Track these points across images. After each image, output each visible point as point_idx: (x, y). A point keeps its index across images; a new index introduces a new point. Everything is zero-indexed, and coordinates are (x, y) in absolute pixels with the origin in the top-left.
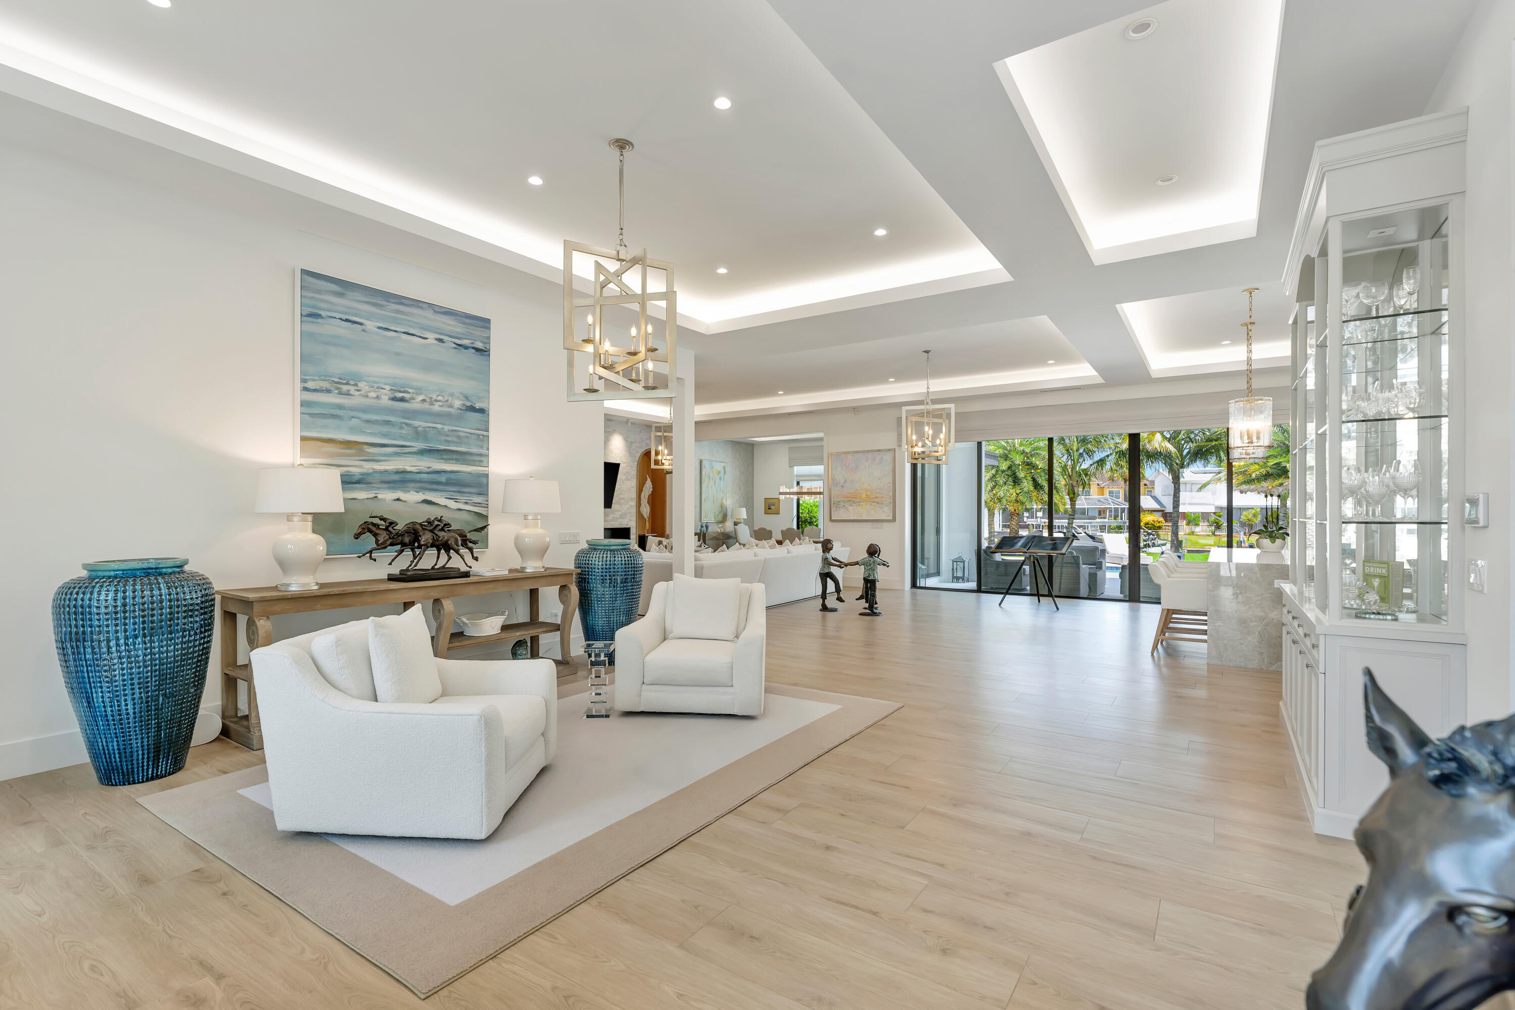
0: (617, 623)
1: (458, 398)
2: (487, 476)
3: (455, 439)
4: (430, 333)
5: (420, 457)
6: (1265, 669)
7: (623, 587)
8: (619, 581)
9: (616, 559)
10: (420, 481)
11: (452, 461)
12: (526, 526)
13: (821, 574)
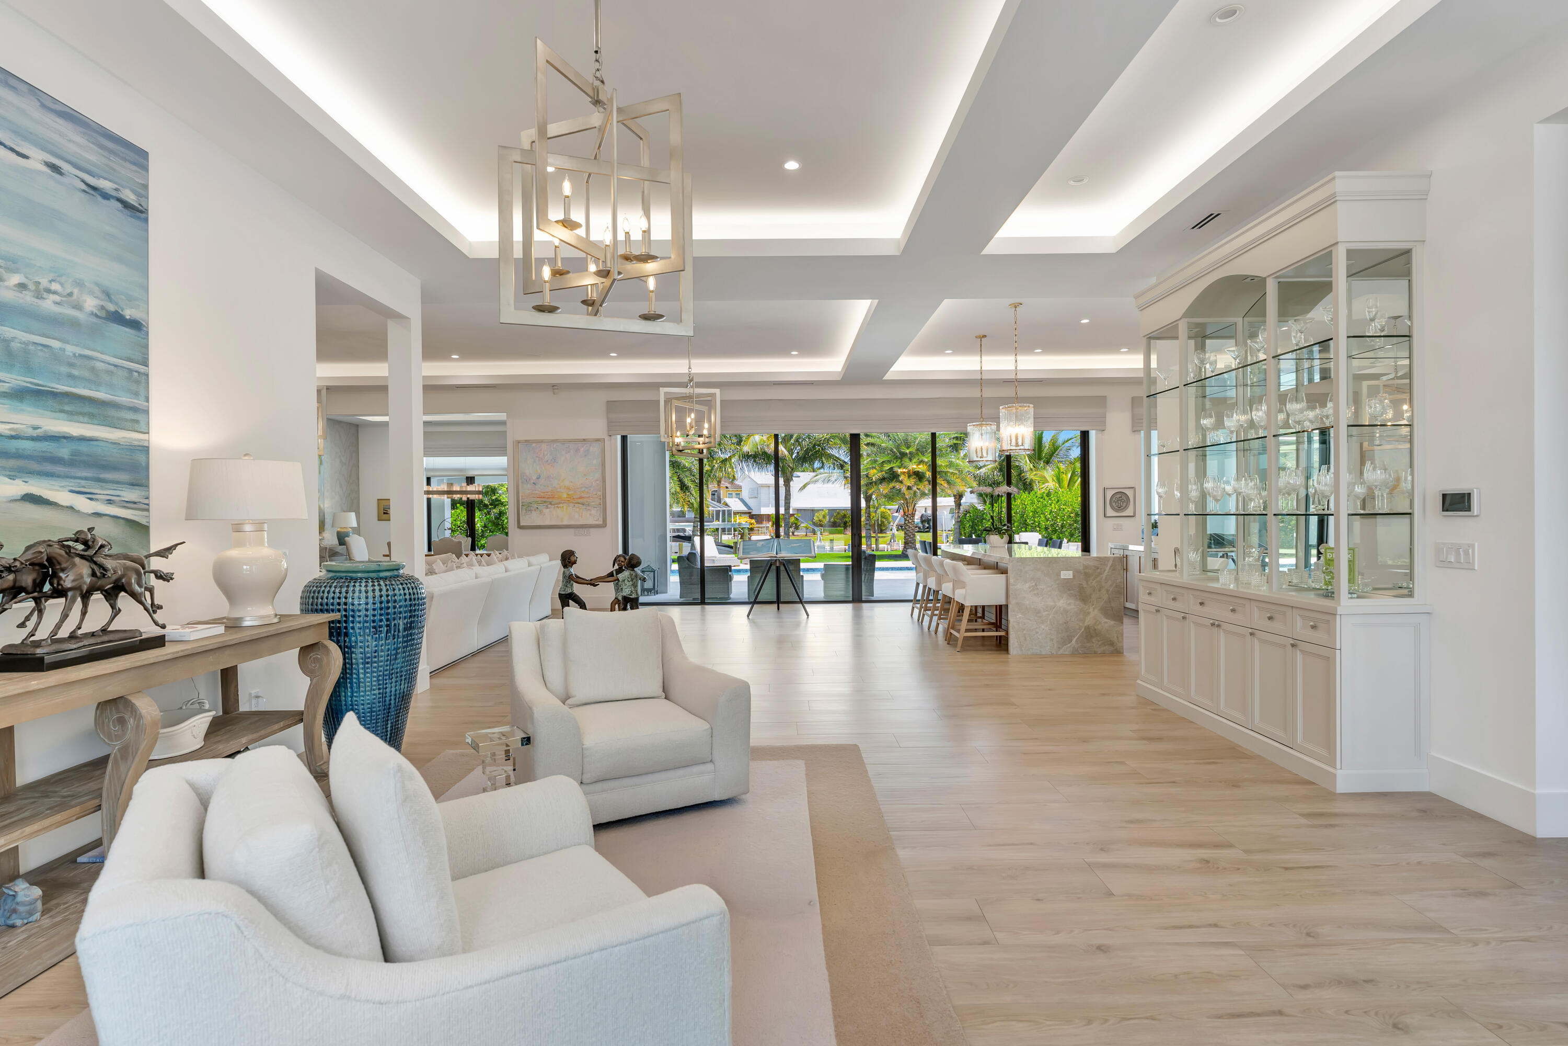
0: (395, 695)
1: (91, 293)
2: (146, 450)
3: (86, 374)
4: (34, 148)
5: (16, 403)
6: (1055, 653)
7: (407, 636)
8: (401, 628)
9: (397, 592)
10: (18, 456)
11: (81, 418)
12: (239, 544)
13: (560, 594)
